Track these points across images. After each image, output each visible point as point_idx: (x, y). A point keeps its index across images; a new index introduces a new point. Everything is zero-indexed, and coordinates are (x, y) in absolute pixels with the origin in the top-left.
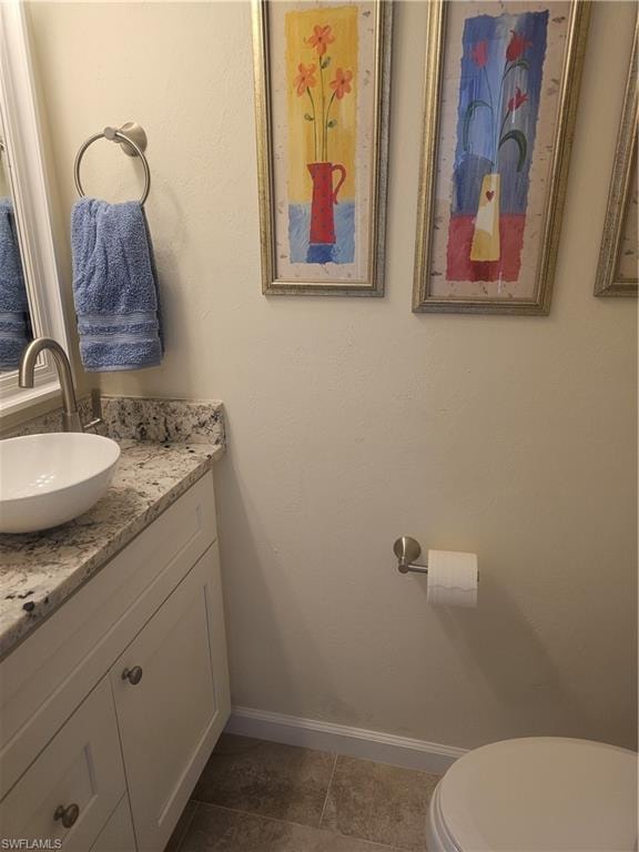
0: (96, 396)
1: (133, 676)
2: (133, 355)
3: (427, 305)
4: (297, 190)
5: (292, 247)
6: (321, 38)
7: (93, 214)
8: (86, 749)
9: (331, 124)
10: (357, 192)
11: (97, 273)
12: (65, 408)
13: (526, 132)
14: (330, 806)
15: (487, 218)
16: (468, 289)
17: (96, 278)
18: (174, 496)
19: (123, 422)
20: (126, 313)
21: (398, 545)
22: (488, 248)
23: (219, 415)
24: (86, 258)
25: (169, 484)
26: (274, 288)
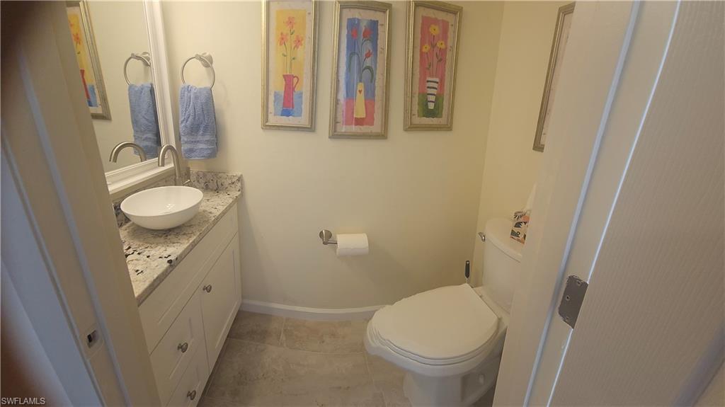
0: (188, 169)
1: (208, 289)
2: (205, 153)
3: (335, 135)
4: (278, 85)
5: (275, 109)
6: (290, 22)
7: (189, 91)
8: (190, 320)
9: (294, 59)
10: (304, 87)
11: (191, 117)
12: (175, 174)
13: (373, 67)
14: (283, 337)
15: (360, 99)
16: (354, 129)
17: (190, 120)
18: (224, 213)
19: (198, 181)
20: (203, 135)
21: (321, 234)
22: (360, 112)
23: (240, 179)
24: (186, 110)
25: (222, 209)
26: (267, 126)
